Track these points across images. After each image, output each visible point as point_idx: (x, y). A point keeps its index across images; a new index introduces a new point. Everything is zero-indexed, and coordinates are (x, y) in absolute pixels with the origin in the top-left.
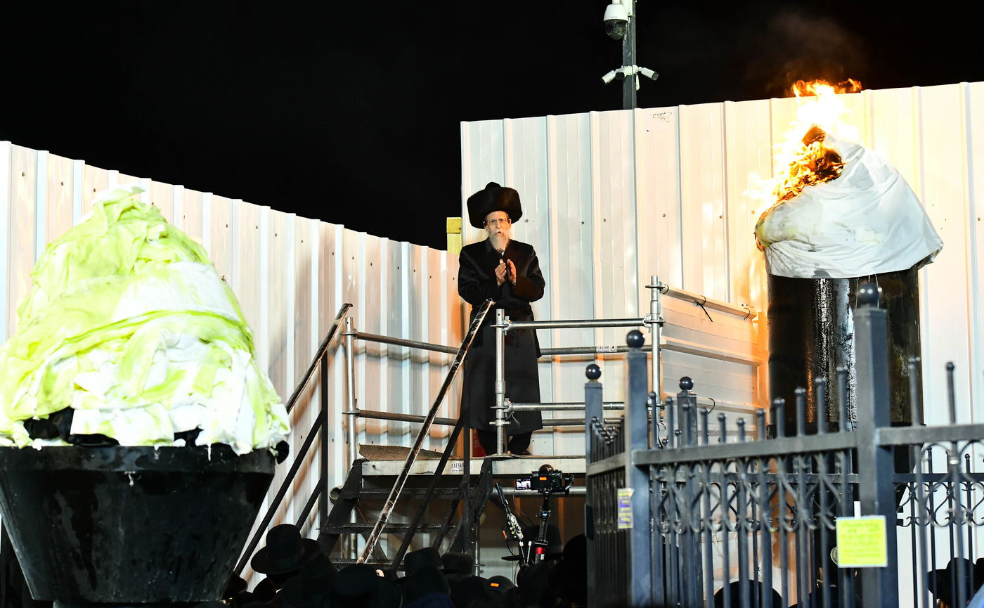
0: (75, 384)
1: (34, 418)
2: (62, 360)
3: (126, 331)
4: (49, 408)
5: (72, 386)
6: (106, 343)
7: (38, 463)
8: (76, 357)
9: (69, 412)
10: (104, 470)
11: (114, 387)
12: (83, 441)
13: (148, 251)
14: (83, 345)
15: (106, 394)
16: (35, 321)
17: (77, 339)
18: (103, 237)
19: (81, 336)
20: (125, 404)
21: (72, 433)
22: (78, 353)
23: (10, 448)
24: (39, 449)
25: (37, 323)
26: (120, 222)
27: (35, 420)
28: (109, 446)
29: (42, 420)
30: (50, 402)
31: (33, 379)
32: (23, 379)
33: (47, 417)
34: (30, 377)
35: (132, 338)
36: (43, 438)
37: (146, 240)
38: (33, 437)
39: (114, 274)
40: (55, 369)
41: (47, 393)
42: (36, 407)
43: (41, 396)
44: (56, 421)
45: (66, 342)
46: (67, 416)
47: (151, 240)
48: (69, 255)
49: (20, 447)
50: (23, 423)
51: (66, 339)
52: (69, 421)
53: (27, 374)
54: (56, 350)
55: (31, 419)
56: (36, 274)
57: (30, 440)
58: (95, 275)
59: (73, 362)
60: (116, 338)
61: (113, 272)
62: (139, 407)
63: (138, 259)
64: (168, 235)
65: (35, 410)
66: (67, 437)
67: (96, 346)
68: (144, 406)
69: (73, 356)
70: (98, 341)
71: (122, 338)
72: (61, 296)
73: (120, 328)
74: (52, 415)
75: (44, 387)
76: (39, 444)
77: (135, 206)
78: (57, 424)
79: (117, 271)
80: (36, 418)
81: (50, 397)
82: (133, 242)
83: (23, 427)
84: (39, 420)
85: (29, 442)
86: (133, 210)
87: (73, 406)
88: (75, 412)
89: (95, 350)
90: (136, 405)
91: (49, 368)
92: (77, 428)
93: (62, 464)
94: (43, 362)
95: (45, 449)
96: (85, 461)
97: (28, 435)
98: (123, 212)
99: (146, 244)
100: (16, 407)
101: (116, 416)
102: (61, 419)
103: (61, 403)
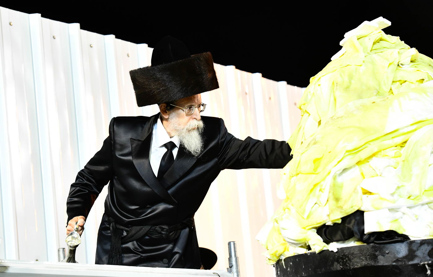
0: (363, 189)
1: (326, 224)
2: (345, 170)
3: (400, 140)
4: (341, 212)
5: (361, 192)
6: (382, 151)
7: (336, 263)
8: (357, 166)
9: (360, 214)
10: (400, 263)
11: (399, 188)
12: (376, 239)
13: (401, 74)
14: (363, 155)
15: (392, 195)
16: (313, 142)
17: (356, 150)
18: (360, 66)
19: (359, 148)
20: (410, 202)
21: (365, 232)
22: (358, 163)
23: (306, 254)
24: (335, 250)
25: (315, 143)
26: (372, 51)
27: (328, 226)
28: (402, 242)
29: (335, 224)
30: (341, 207)
31: (320, 190)
32: (312, 190)
33: (340, 221)
34: (318, 188)
35: (406, 145)
36: (337, 241)
37: (398, 65)
38: (327, 242)
39: (376, 95)
40: (339, 180)
41: (337, 200)
42: (328, 214)
43: (332, 202)
44: (349, 223)
45: (347, 154)
46: (358, 218)
47: (402, 64)
48: (333, 83)
49: (317, 252)
50: (316, 231)
51: (347, 151)
52: (361, 222)
53: (315, 185)
54: (339, 162)
55: (324, 225)
56: (304, 104)
57: (325, 244)
58: (360, 97)
59: (356, 170)
60: (392, 147)
61: (375, 94)
62: (423, 205)
63: (393, 82)
64: (415, 60)
65: (328, 215)
66: (361, 236)
67: (374, 155)
68: (427, 204)
69: (354, 166)
70: (375, 150)
71: (396, 146)
72: (332, 118)
73: (393, 138)
74: (343, 219)
75: (333, 194)
76: (334, 247)
77: (383, 38)
78: (351, 226)
79: (378, 93)
80: (329, 223)
81: (340, 203)
82: (389, 66)
83: (317, 234)
84: (332, 225)
85: (324, 246)
86: (381, 42)
87: (362, 209)
88: (365, 214)
89: (374, 158)
90: (421, 202)
91: (334, 178)
92: (369, 227)
93: (359, 263)
94: (330, 173)
95: (341, 250)
96: (380, 257)
97: (321, 240)
98: (374, 43)
99: (399, 68)
100: (308, 217)
101: (404, 214)
102: (353, 221)
103: (352, 207)
